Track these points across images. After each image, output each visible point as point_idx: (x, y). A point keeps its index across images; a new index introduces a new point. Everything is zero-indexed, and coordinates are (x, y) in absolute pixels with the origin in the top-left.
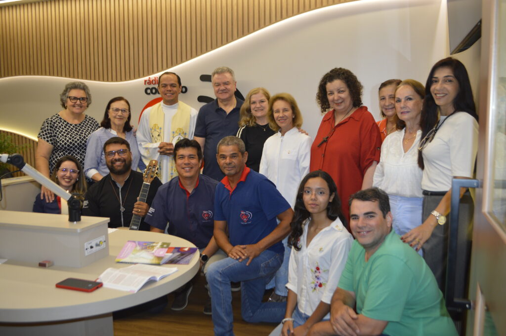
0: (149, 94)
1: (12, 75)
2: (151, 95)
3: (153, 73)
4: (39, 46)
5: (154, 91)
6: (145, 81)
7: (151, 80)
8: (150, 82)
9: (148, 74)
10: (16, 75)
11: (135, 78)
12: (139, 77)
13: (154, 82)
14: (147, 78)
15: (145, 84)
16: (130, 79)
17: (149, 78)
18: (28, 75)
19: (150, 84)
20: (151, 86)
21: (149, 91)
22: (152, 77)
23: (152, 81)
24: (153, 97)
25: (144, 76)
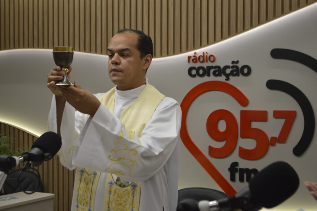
0: (194, 76)
1: (10, 48)
2: (197, 77)
3: (201, 46)
4: (46, 9)
5: (201, 72)
6: (189, 58)
7: (198, 56)
8: (195, 59)
9: (194, 48)
10: (14, 48)
11: (174, 53)
12: (181, 52)
13: (201, 59)
14: (191, 53)
15: (189, 61)
16: (168, 54)
17: (195, 53)
18: (31, 48)
19: (196, 62)
20: (197, 65)
21: (194, 72)
22: (199, 51)
23: (200, 57)
24: (199, 81)
25: (187, 50)
